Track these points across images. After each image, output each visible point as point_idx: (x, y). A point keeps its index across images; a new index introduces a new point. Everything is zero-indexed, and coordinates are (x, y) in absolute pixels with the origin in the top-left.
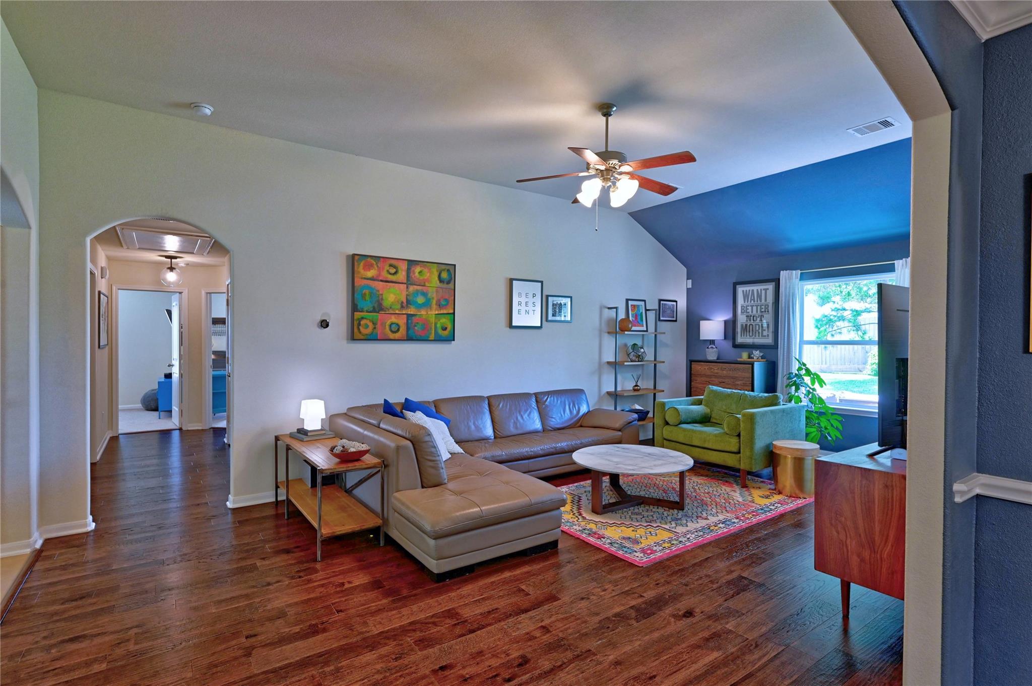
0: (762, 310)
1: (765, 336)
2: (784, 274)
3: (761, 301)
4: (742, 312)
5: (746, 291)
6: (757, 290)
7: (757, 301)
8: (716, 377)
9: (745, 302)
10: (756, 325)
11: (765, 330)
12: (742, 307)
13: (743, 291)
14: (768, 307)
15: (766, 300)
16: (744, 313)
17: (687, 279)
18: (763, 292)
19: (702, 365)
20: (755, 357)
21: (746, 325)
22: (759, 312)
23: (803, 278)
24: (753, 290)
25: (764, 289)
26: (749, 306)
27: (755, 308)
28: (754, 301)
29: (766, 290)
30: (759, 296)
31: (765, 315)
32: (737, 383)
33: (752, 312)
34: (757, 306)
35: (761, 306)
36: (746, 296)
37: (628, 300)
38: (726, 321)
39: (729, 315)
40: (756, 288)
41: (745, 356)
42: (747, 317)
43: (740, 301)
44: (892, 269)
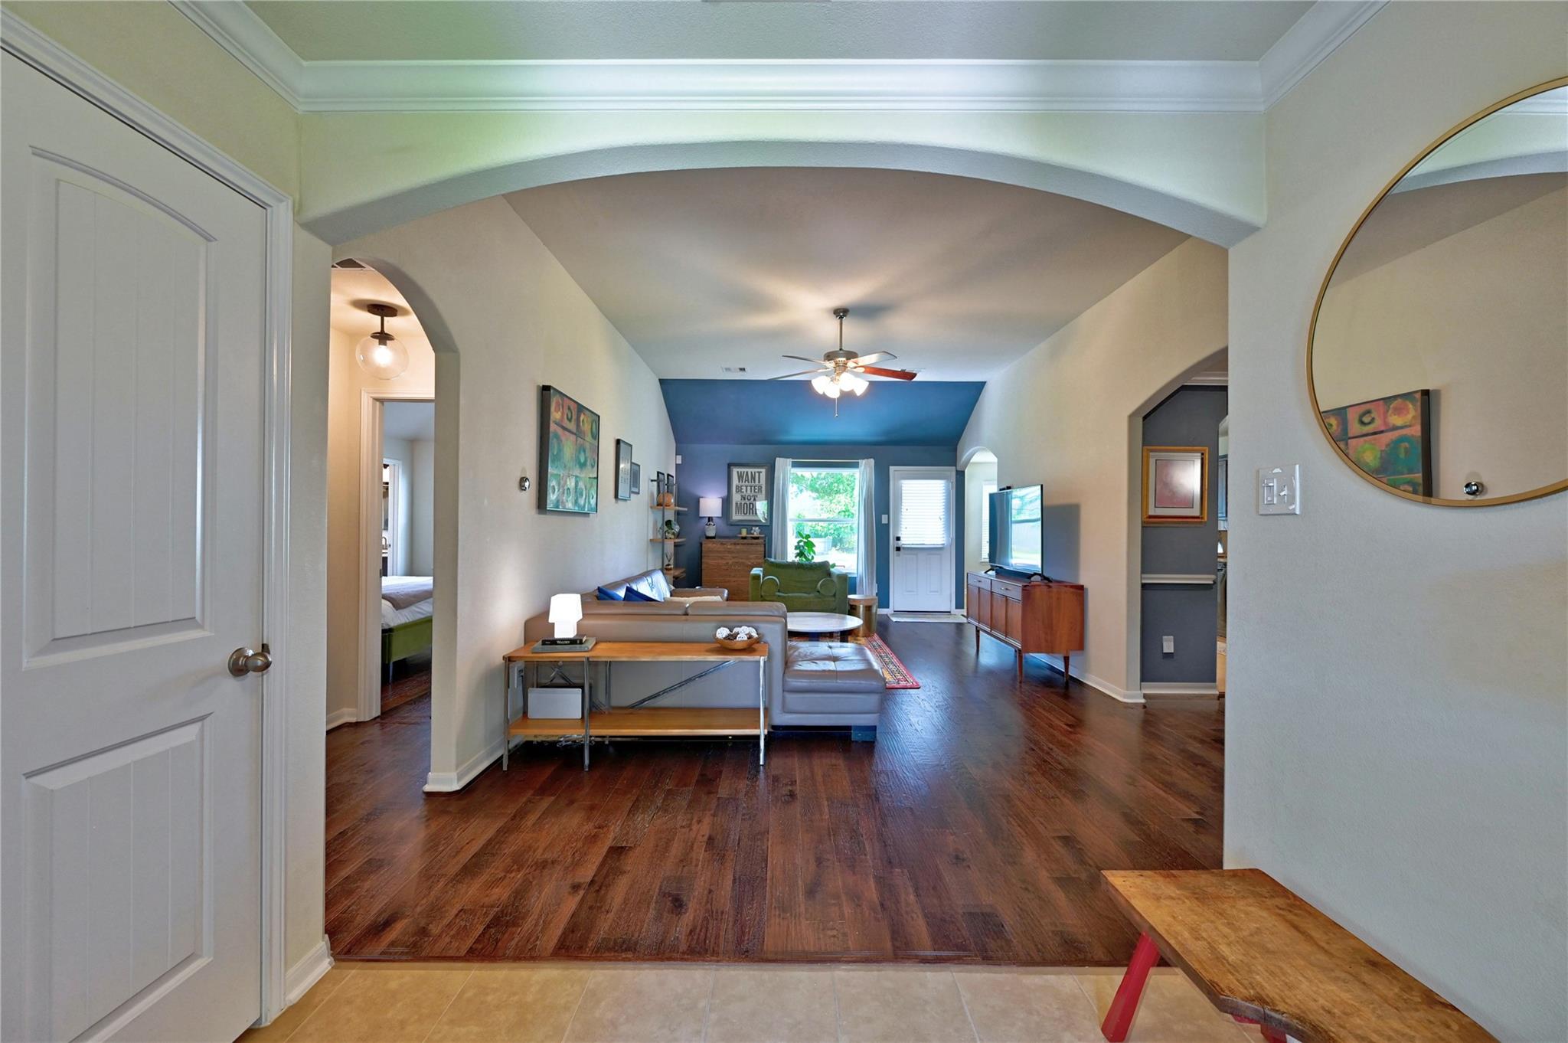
0: (756, 490)
2: (779, 461)
3: (754, 482)
4: (736, 492)
5: (741, 472)
6: (751, 472)
7: (751, 483)
8: (729, 552)
9: (739, 482)
10: (750, 504)
12: (737, 486)
13: (738, 472)
15: (759, 482)
16: (739, 492)
17: (676, 454)
18: (757, 474)
19: (715, 541)
20: (755, 533)
21: (741, 504)
22: (753, 492)
23: (795, 465)
24: (747, 472)
25: (757, 472)
26: (743, 486)
27: (749, 488)
28: (749, 482)
29: (759, 473)
30: (753, 478)
31: (758, 495)
32: (751, 556)
33: (746, 491)
34: (751, 487)
35: (755, 487)
36: (740, 477)
37: (658, 473)
38: (721, 500)
39: (725, 493)
40: (749, 470)
41: (744, 533)
42: (742, 496)
43: (735, 481)
44: (856, 465)
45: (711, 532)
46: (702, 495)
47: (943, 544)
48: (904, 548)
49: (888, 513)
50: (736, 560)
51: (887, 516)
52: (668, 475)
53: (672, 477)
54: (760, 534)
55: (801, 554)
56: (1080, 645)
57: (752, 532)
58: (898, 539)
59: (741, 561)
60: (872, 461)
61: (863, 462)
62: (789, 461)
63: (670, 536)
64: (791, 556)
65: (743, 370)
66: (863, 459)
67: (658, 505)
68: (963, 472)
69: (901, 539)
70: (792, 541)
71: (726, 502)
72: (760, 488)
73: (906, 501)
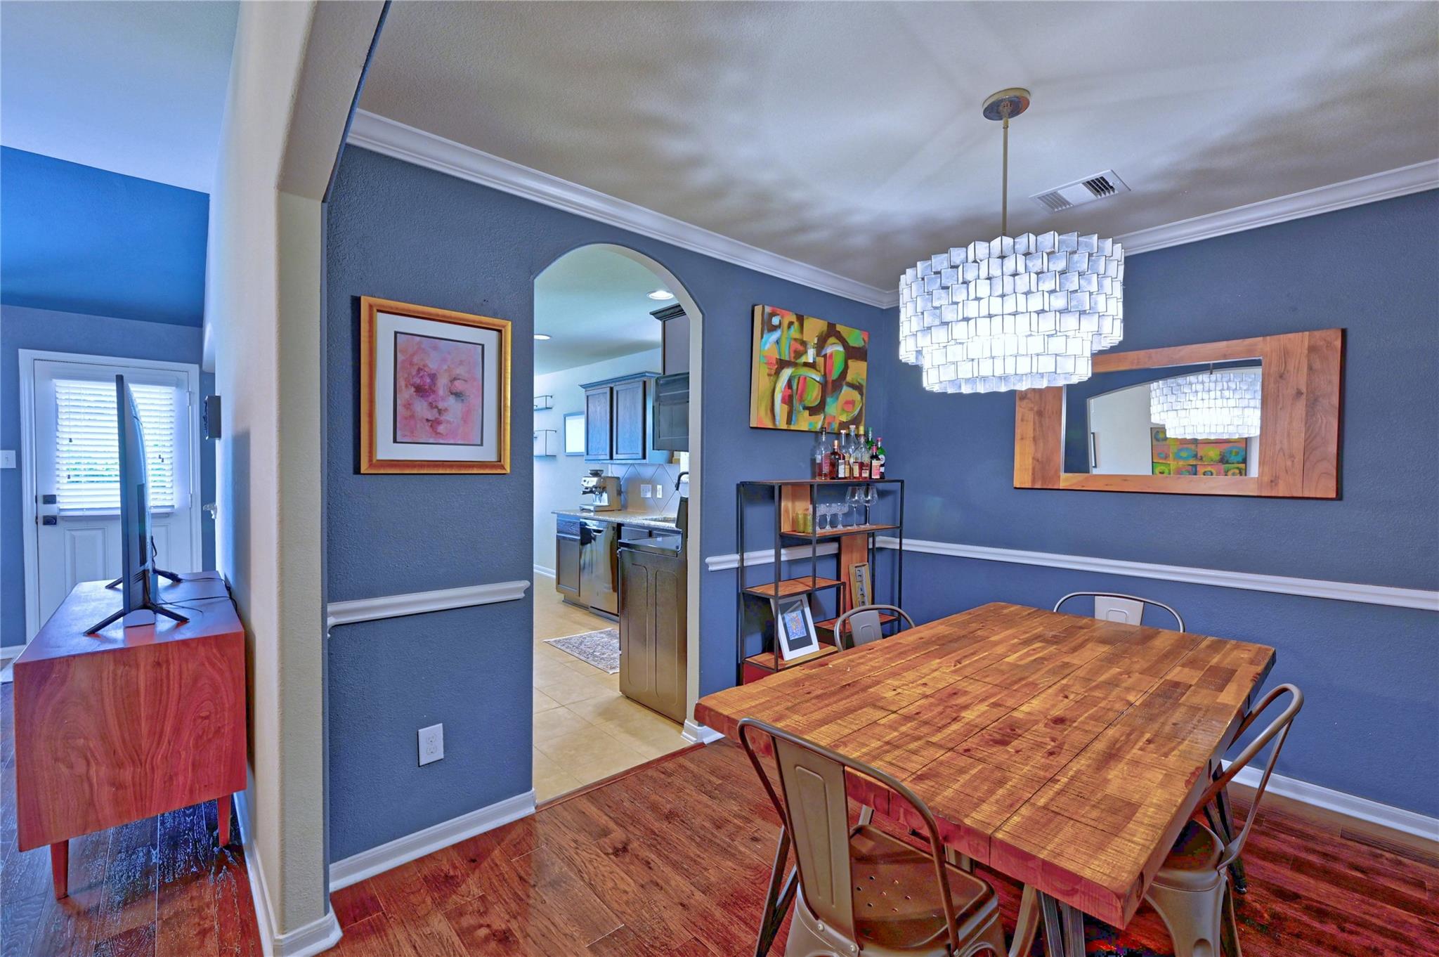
47: (171, 506)
48: (62, 518)
49: (16, 447)
51: (13, 452)
58: (46, 499)
69: (59, 497)
73: (66, 423)
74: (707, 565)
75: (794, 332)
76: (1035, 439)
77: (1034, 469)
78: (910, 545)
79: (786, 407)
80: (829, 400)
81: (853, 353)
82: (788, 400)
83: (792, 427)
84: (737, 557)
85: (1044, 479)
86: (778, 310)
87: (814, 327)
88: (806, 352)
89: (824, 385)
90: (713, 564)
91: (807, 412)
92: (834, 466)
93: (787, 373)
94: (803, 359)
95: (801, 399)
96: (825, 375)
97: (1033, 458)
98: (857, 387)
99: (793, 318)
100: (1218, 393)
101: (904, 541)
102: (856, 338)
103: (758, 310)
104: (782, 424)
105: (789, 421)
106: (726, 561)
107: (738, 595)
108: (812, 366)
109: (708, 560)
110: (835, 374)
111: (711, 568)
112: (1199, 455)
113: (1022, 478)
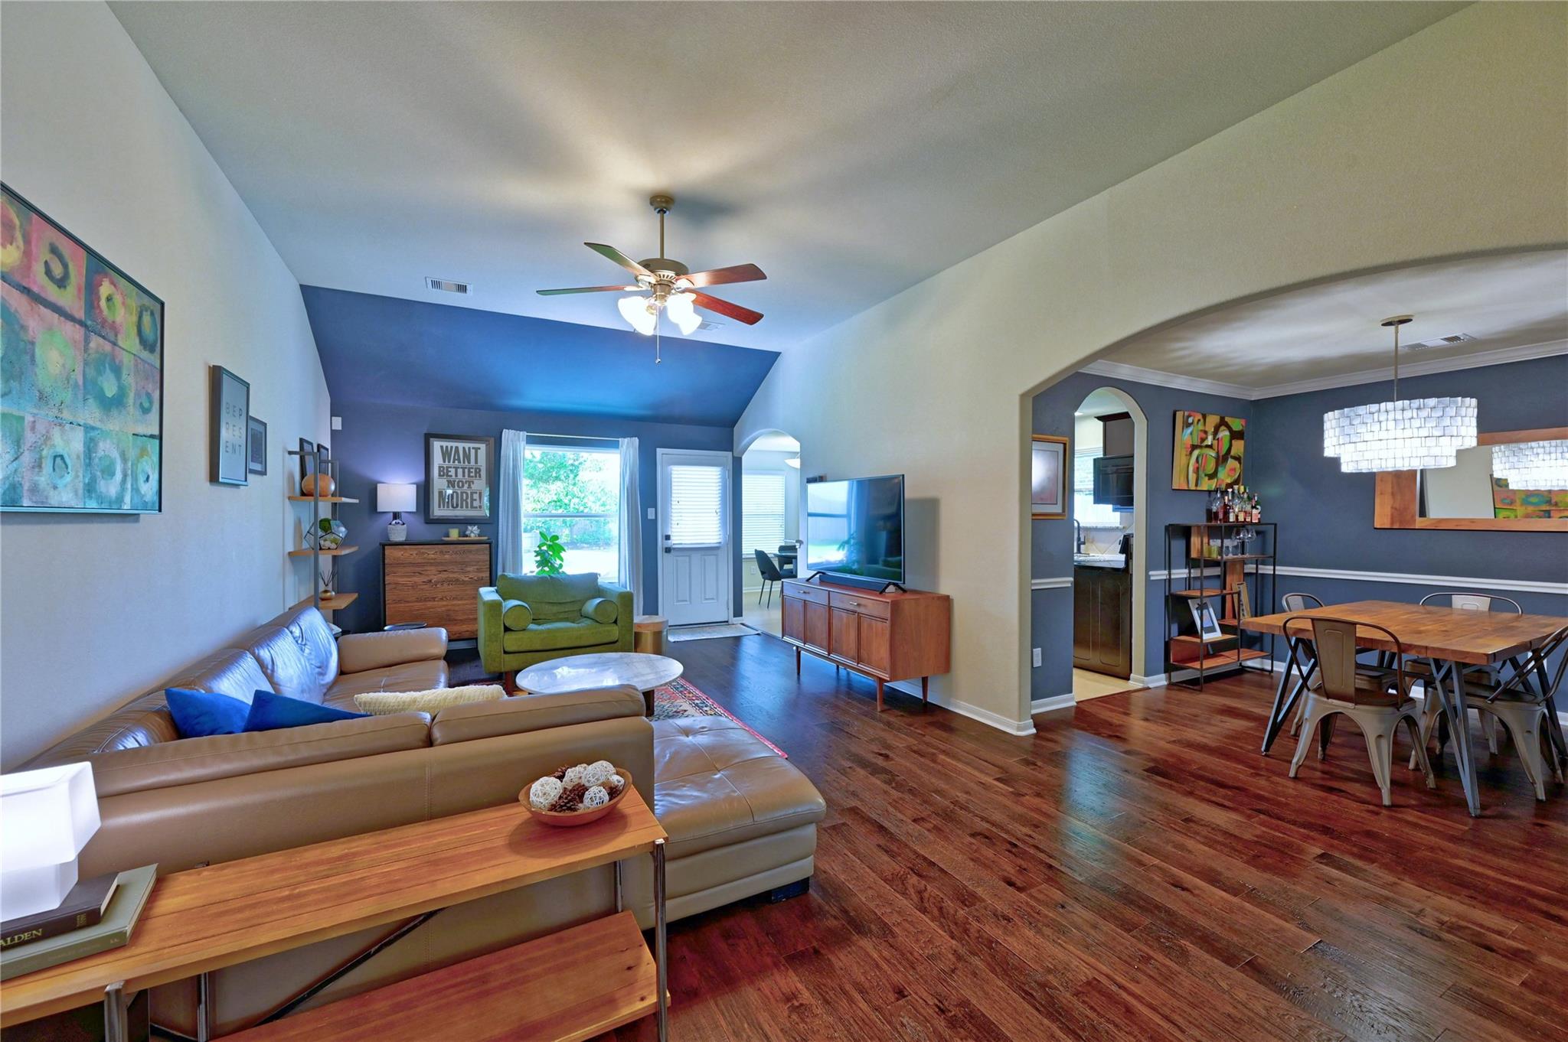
0: (472, 474)
1: (476, 507)
2: (507, 435)
3: (469, 462)
4: (440, 475)
5: (447, 447)
6: (464, 448)
7: (464, 463)
8: (431, 564)
9: (444, 461)
10: (462, 493)
11: (475, 500)
12: (440, 467)
13: (442, 447)
14: (480, 470)
15: (476, 462)
16: (443, 476)
17: (332, 415)
18: (473, 452)
19: (406, 549)
20: (472, 535)
21: (447, 493)
22: (466, 476)
23: (531, 441)
24: (457, 448)
25: (473, 448)
26: (451, 467)
27: (460, 471)
28: (459, 462)
29: (477, 449)
30: (467, 456)
31: (475, 481)
32: (468, 569)
33: (456, 475)
34: (464, 469)
35: (469, 469)
36: (446, 454)
37: (302, 441)
38: (415, 486)
39: (421, 477)
40: (461, 445)
41: (454, 534)
42: (449, 482)
43: (437, 460)
44: (615, 445)
45: (399, 534)
46: (383, 480)
47: (720, 543)
48: (674, 549)
49: (655, 506)
50: (444, 575)
51: (654, 509)
52: (319, 446)
53: (327, 450)
54: (479, 536)
55: (544, 561)
56: (946, 664)
57: (468, 533)
58: (668, 538)
59: (451, 575)
60: (636, 440)
61: (624, 442)
62: (523, 434)
63: (328, 544)
64: (529, 567)
65: (462, 289)
66: (625, 438)
67: (303, 494)
68: (741, 458)
69: (672, 538)
70: (529, 543)
71: (424, 491)
72: (478, 471)
73: (676, 491)
74: (1150, 576)
75: (1201, 427)
76: (1393, 494)
77: (1392, 515)
78: (1281, 570)
79: (1195, 475)
80: (1220, 469)
81: (1236, 435)
82: (1197, 470)
83: (1199, 488)
84: (1166, 572)
85: (1401, 522)
86: (1192, 413)
87: (1213, 420)
88: (1207, 438)
89: (1217, 459)
90: (1153, 575)
91: (1207, 478)
92: (1226, 514)
93: (1196, 453)
94: (1205, 443)
95: (1204, 470)
96: (1218, 453)
97: (1392, 508)
98: (1237, 459)
99: (1200, 417)
100: (1559, 455)
101: (1277, 568)
102: (1237, 424)
103: (1179, 415)
104: (1192, 487)
105: (1196, 485)
106: (1160, 575)
107: (1167, 598)
108: (1210, 447)
109: (1151, 573)
110: (1224, 451)
111: (1152, 578)
112: (1553, 501)
113: (1382, 519)
